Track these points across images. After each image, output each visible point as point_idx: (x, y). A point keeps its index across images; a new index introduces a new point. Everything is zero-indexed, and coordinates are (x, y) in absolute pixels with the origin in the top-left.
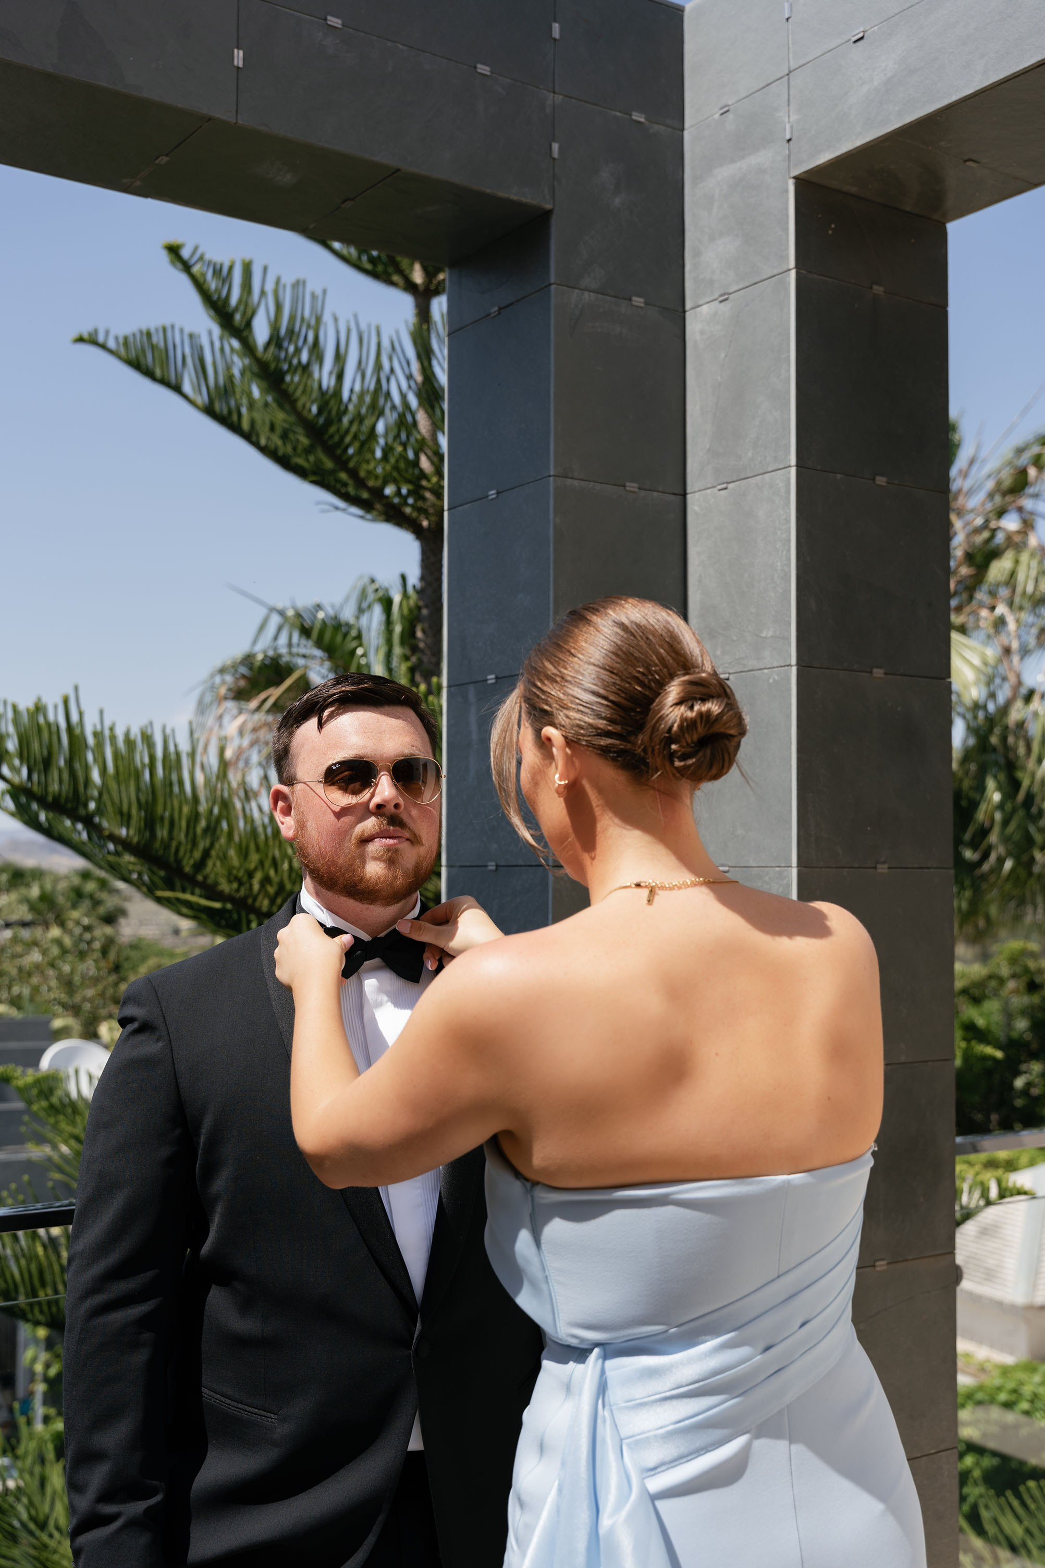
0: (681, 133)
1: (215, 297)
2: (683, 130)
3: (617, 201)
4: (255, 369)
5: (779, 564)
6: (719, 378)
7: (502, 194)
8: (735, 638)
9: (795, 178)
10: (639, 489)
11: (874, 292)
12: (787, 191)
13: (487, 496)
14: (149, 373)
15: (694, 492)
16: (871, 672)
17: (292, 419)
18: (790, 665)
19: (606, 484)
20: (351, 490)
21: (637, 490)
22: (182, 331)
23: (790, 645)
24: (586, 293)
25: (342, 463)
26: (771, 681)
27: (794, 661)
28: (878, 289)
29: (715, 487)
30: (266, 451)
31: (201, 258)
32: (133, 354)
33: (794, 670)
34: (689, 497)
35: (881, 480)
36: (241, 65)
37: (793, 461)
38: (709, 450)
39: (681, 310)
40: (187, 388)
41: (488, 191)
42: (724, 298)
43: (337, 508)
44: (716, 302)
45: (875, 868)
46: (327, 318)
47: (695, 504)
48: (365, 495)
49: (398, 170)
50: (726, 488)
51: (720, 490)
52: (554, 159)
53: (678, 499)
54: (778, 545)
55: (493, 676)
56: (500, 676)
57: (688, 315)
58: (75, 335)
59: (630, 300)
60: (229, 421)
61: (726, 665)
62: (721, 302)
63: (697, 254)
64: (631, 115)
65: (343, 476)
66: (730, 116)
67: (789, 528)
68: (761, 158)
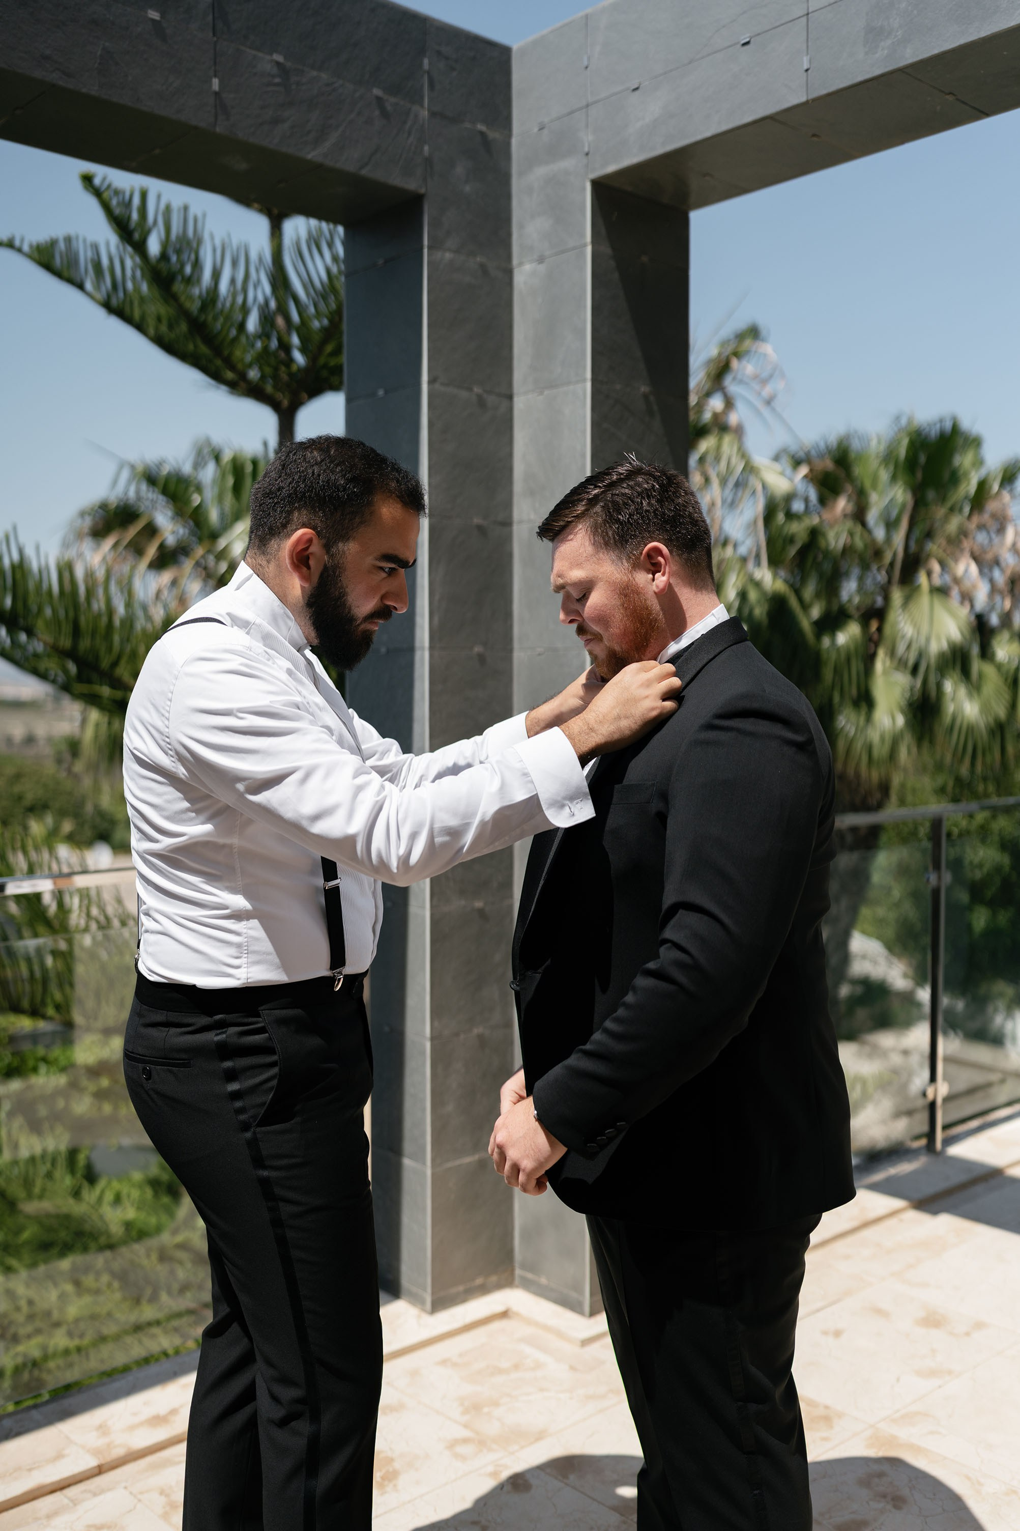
0: (509, 139)
2: (510, 137)
3: (468, 189)
4: (145, 270)
5: (579, 446)
6: (537, 316)
7: (392, 182)
9: (591, 181)
10: (483, 393)
11: (642, 260)
12: (586, 189)
13: (377, 396)
14: (57, 274)
15: (518, 395)
17: (176, 313)
19: (461, 390)
20: (222, 372)
21: (481, 394)
22: (85, 241)
24: (447, 254)
25: (217, 351)
28: (645, 259)
29: (534, 393)
30: (155, 340)
31: (109, 186)
32: (43, 257)
34: (514, 398)
35: (646, 392)
37: (589, 376)
38: (529, 367)
39: (509, 268)
40: (89, 286)
42: (541, 260)
44: (535, 262)
47: (519, 403)
49: (323, 165)
50: (542, 395)
51: (538, 394)
52: (425, 158)
53: (505, 400)
57: (514, 270)
59: (477, 260)
60: (123, 315)
62: (539, 262)
63: (520, 227)
64: (477, 126)
65: (219, 362)
66: (545, 131)
67: (586, 421)
68: (567, 164)
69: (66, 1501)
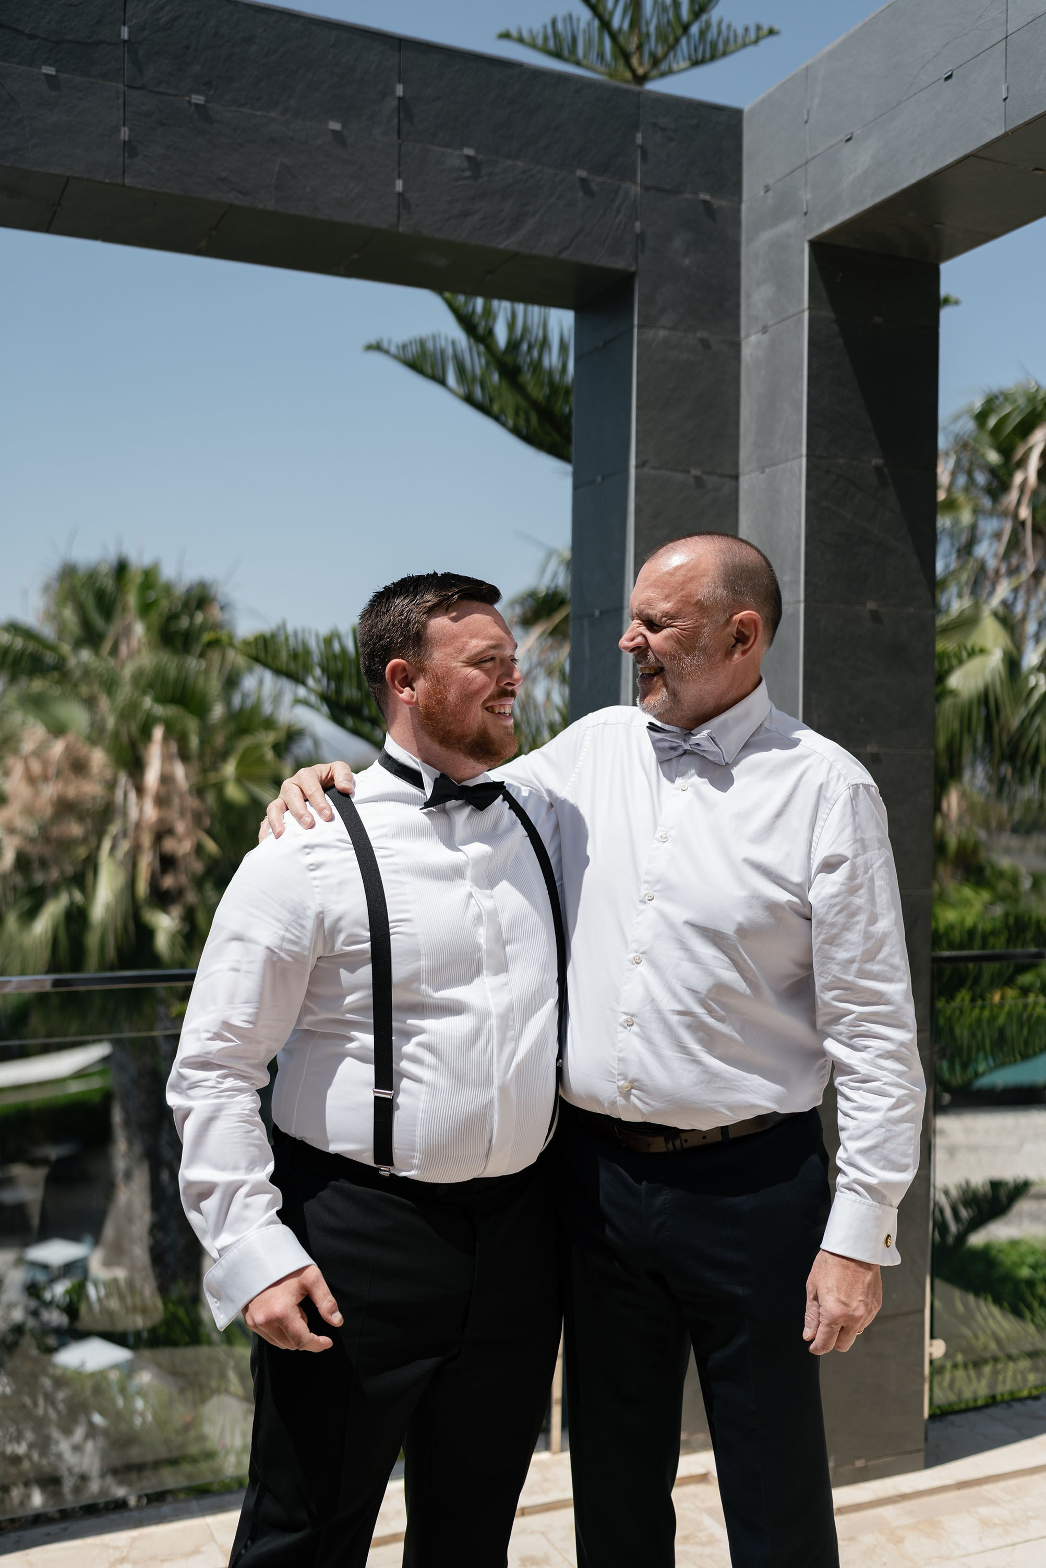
0: (739, 205)
1: (464, 315)
2: (741, 203)
4: (496, 365)
5: (794, 527)
6: (761, 390)
7: (596, 263)
9: (809, 241)
10: (702, 473)
11: (875, 321)
12: (803, 251)
13: (596, 481)
14: (422, 371)
15: (742, 475)
16: (866, 605)
18: (800, 601)
19: (676, 470)
21: (699, 474)
22: (444, 338)
23: (800, 587)
24: (662, 331)
27: (802, 599)
28: (878, 320)
29: (756, 471)
30: (514, 431)
32: (409, 357)
33: (803, 605)
34: (740, 478)
36: (402, 190)
37: (804, 452)
38: (753, 445)
39: (735, 339)
42: (765, 330)
44: (760, 333)
45: (867, 748)
47: (745, 483)
49: (518, 253)
50: (764, 472)
51: (760, 472)
52: (637, 234)
53: (731, 481)
54: (794, 514)
55: (598, 611)
56: (602, 611)
57: (742, 341)
58: (365, 344)
60: (482, 407)
62: (763, 333)
64: (699, 196)
66: (770, 194)
67: (801, 501)
68: (788, 226)
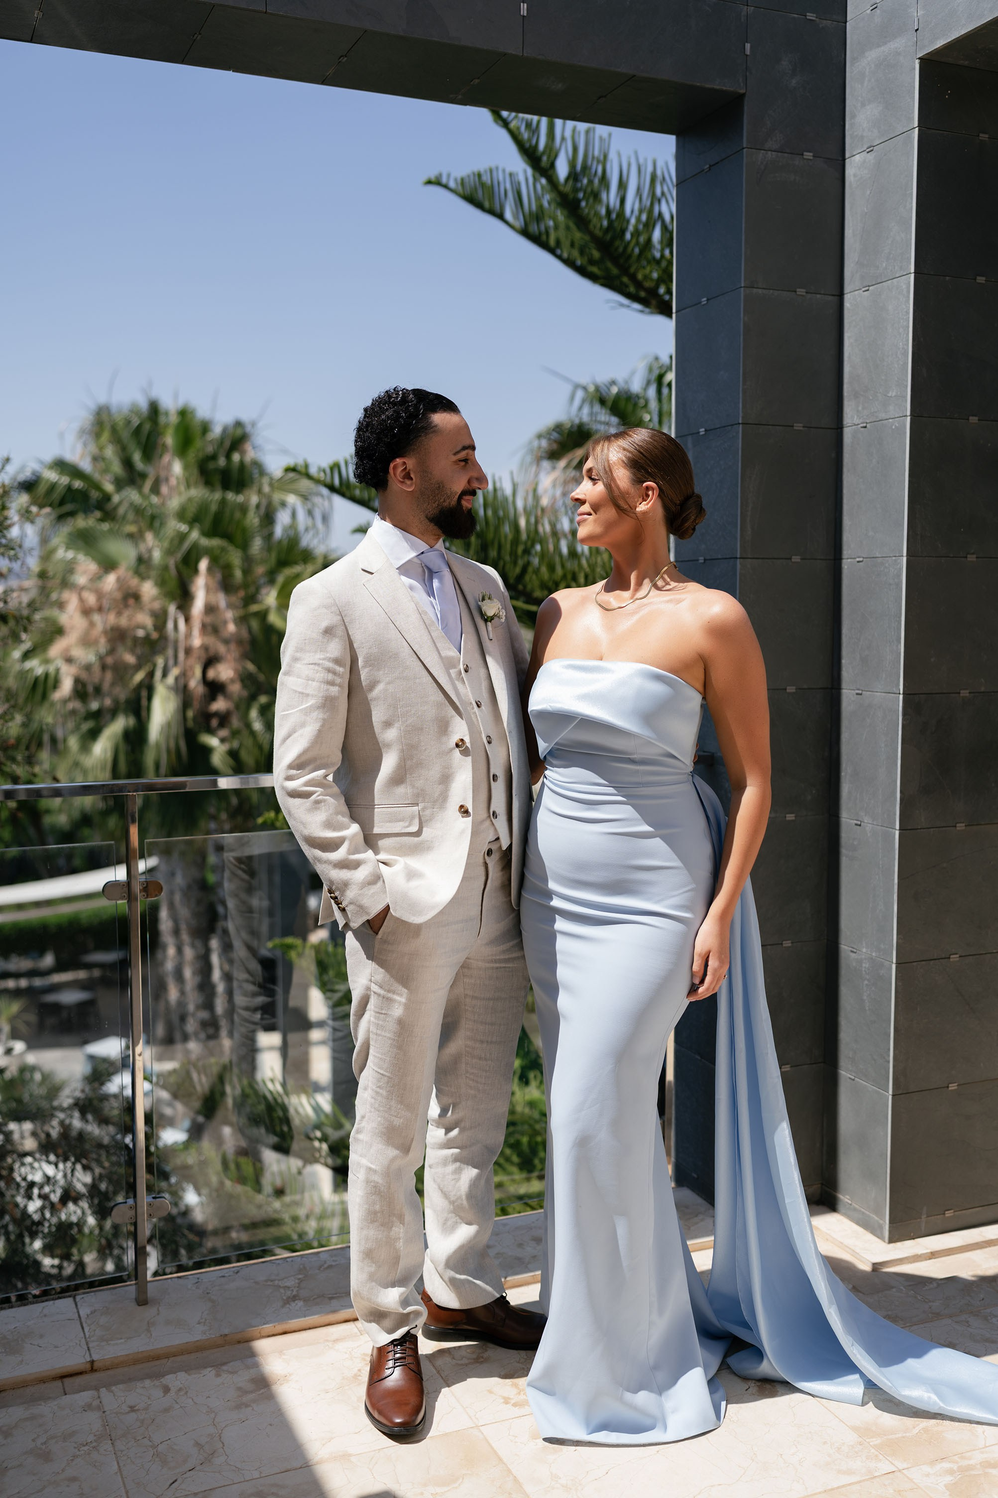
0: (844, 24)
1: (527, 145)
2: (846, 22)
3: (794, 82)
4: (558, 199)
5: (901, 344)
6: (865, 209)
7: (708, 86)
8: (871, 398)
9: (919, 58)
10: (807, 293)
11: (980, 138)
12: (914, 69)
13: (700, 303)
14: (479, 205)
15: (847, 293)
16: (968, 419)
17: (587, 238)
18: (906, 416)
19: (782, 290)
20: (632, 289)
21: (804, 294)
22: (504, 171)
23: (906, 401)
24: (770, 152)
25: (625, 270)
26: (894, 427)
27: (909, 413)
28: (984, 137)
29: (861, 289)
30: (569, 263)
32: (468, 191)
33: (909, 419)
34: (846, 296)
35: (981, 280)
36: (525, 15)
37: (913, 270)
38: (857, 262)
39: (841, 159)
40: (508, 215)
41: (698, 84)
42: (871, 150)
43: (622, 305)
44: (865, 152)
45: (966, 557)
46: (612, 156)
47: (849, 301)
48: (643, 294)
49: (635, 76)
50: (868, 290)
51: (864, 291)
52: (747, 55)
53: (836, 299)
54: (901, 330)
55: (703, 430)
56: (708, 429)
57: (847, 161)
58: (425, 178)
59: (803, 155)
60: (539, 240)
61: (865, 417)
62: (868, 152)
63: (853, 116)
64: (806, 16)
65: (625, 279)
66: (878, 11)
67: (909, 318)
68: (898, 44)
69: (356, 1330)
